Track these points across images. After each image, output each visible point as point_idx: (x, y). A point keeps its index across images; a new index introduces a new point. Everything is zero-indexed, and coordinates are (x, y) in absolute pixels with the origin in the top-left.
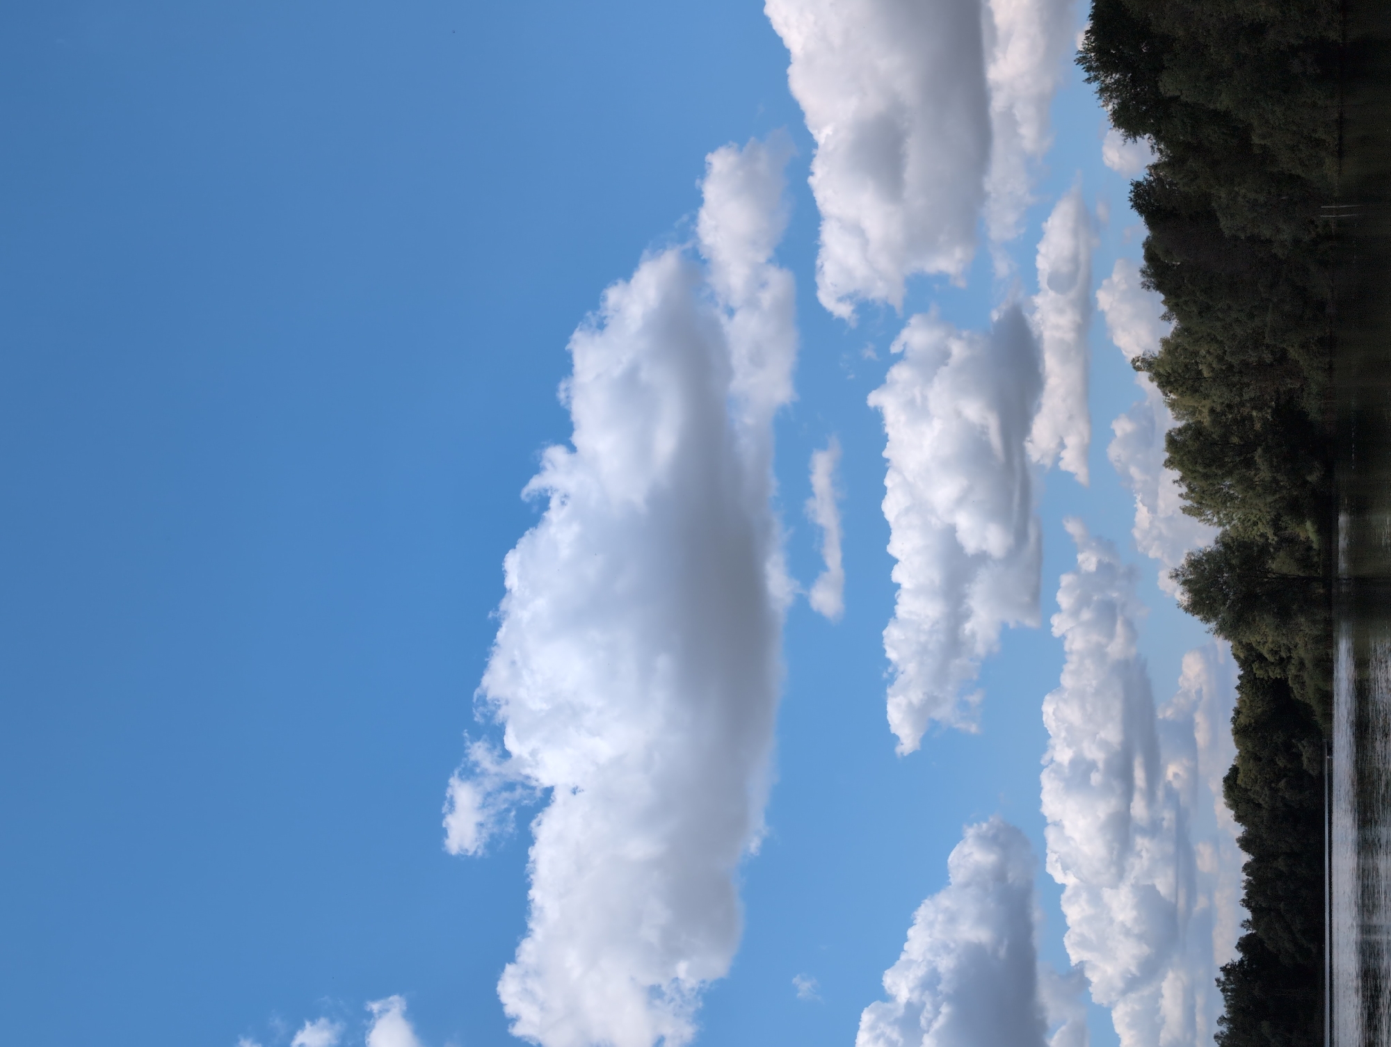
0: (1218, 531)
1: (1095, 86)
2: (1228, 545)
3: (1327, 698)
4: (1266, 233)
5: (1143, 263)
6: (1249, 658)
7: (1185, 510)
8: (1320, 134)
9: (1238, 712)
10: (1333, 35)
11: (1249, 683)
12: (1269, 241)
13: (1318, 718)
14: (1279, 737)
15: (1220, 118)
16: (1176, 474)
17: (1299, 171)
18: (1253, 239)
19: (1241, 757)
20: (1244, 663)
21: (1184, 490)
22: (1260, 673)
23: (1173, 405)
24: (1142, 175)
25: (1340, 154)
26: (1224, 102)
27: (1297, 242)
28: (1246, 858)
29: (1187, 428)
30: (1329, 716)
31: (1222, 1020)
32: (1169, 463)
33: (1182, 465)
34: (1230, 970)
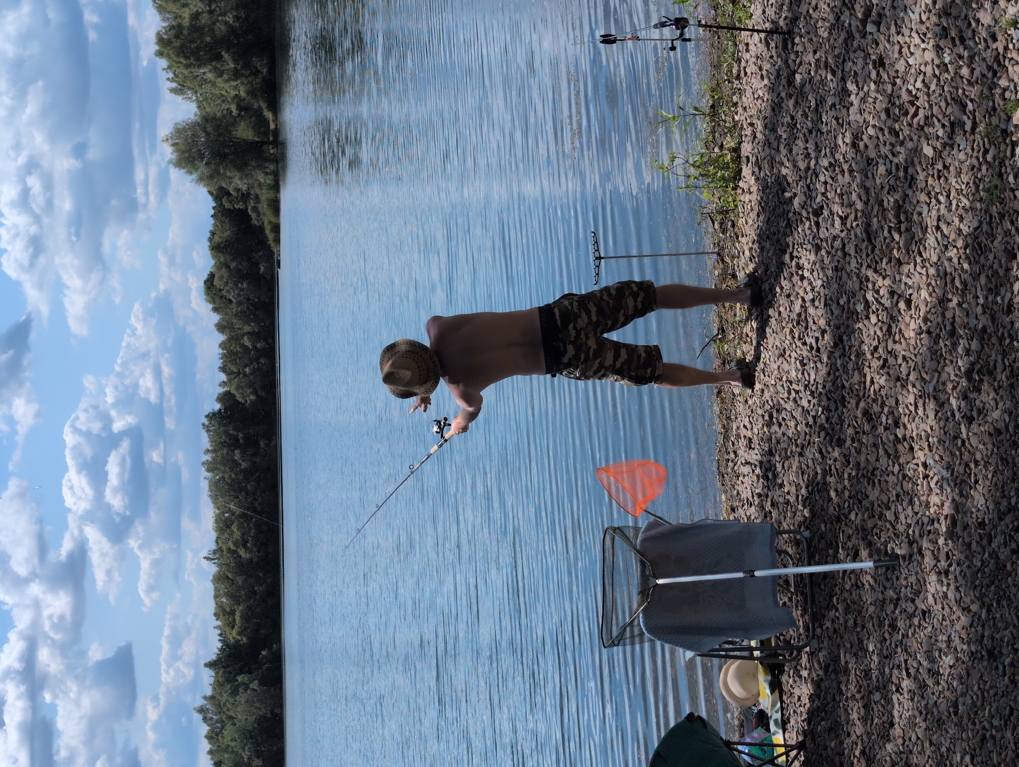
0: (198, 106)
2: (205, 117)
6: (220, 195)
7: (172, 91)
9: (212, 233)
11: (220, 213)
16: (165, 63)
19: (216, 266)
21: (171, 75)
22: (227, 205)
23: (160, 9)
29: (170, 29)
32: (159, 54)
33: (168, 57)
34: (211, 416)
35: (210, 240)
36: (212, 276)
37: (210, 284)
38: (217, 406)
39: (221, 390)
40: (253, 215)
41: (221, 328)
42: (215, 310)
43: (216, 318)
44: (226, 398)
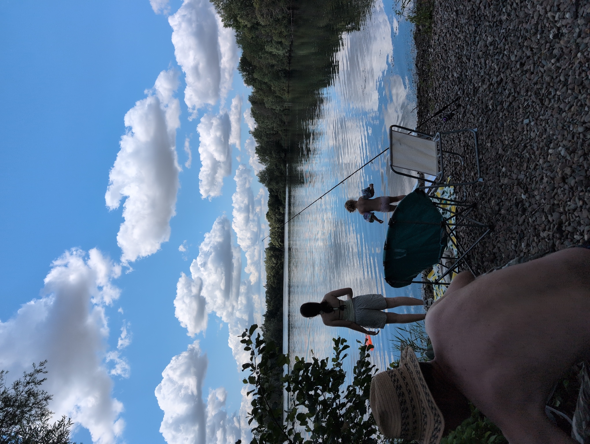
0: (266, 166)
1: (241, 74)
2: (267, 169)
3: (285, 199)
4: (274, 108)
5: (250, 112)
6: (271, 190)
7: (259, 162)
8: (285, 88)
9: (269, 201)
10: (287, 68)
11: (271, 196)
12: (275, 109)
13: (283, 202)
14: (276, 206)
15: (265, 83)
16: (257, 155)
17: (280, 95)
18: (272, 109)
19: (269, 210)
20: (270, 192)
21: (259, 158)
22: (273, 194)
23: (257, 141)
24: (250, 94)
25: (288, 92)
26: (266, 80)
27: (280, 110)
28: (270, 228)
29: (259, 146)
30: (285, 202)
31: (265, 258)
32: (256, 153)
33: (258, 153)
34: (267, 249)
35: (268, 203)
36: (268, 212)
37: (267, 214)
38: (268, 246)
39: (270, 242)
40: (279, 197)
41: (270, 226)
42: (269, 221)
43: (269, 223)
44: (271, 244)
